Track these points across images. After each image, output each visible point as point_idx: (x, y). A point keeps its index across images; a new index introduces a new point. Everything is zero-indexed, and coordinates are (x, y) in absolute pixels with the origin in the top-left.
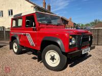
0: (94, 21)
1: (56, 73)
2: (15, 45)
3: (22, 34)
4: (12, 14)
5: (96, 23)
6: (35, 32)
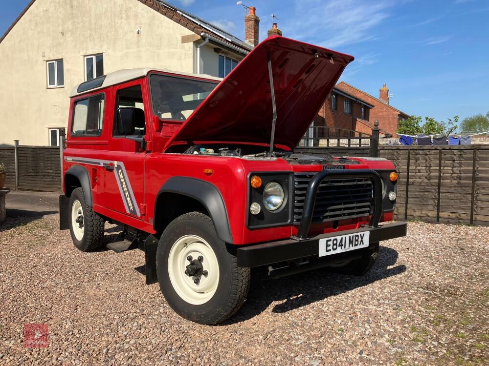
1: (199, 332)
3: (102, 163)
6: (143, 155)
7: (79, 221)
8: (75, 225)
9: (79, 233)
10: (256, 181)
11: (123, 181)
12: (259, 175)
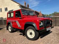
3: (14, 21)
4: (7, 10)
5: (55, 14)
7: (10, 29)
9: (10, 30)
10: (40, 22)
11: (18, 23)
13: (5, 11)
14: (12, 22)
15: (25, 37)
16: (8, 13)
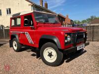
0: (90, 18)
2: (15, 43)
6: (34, 30)
7: (15, 45)
8: (14, 46)
12: (67, 34)
13: (8, 13)
14: (19, 34)
15: (41, 60)
16: (11, 19)
